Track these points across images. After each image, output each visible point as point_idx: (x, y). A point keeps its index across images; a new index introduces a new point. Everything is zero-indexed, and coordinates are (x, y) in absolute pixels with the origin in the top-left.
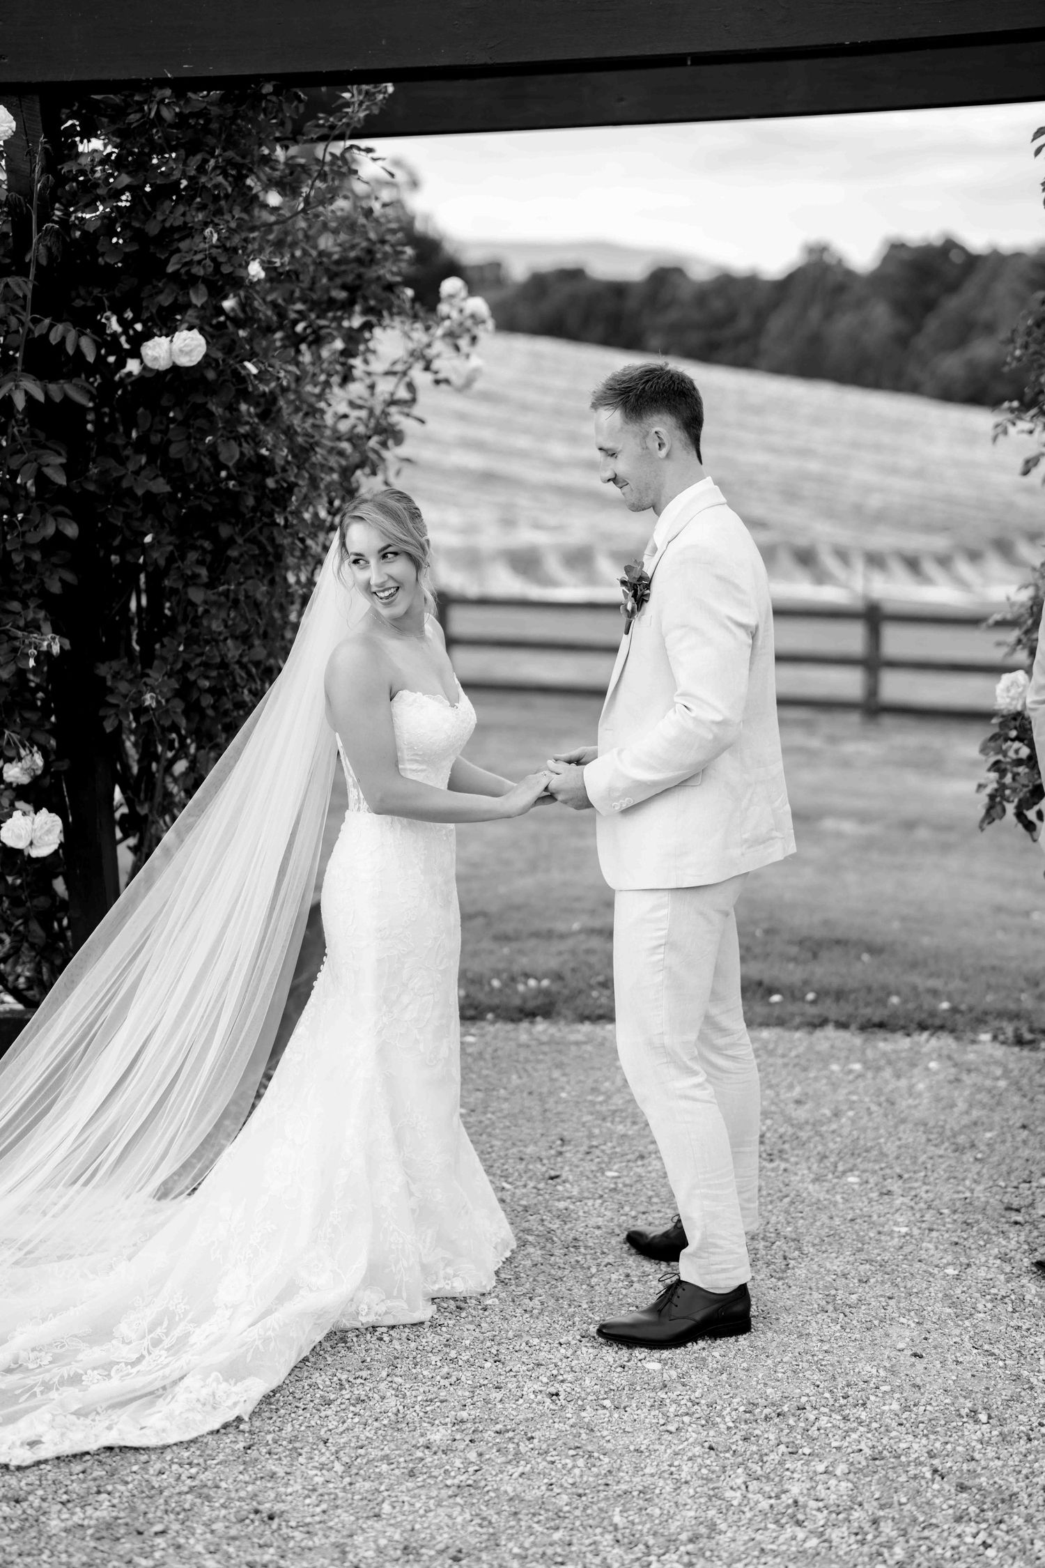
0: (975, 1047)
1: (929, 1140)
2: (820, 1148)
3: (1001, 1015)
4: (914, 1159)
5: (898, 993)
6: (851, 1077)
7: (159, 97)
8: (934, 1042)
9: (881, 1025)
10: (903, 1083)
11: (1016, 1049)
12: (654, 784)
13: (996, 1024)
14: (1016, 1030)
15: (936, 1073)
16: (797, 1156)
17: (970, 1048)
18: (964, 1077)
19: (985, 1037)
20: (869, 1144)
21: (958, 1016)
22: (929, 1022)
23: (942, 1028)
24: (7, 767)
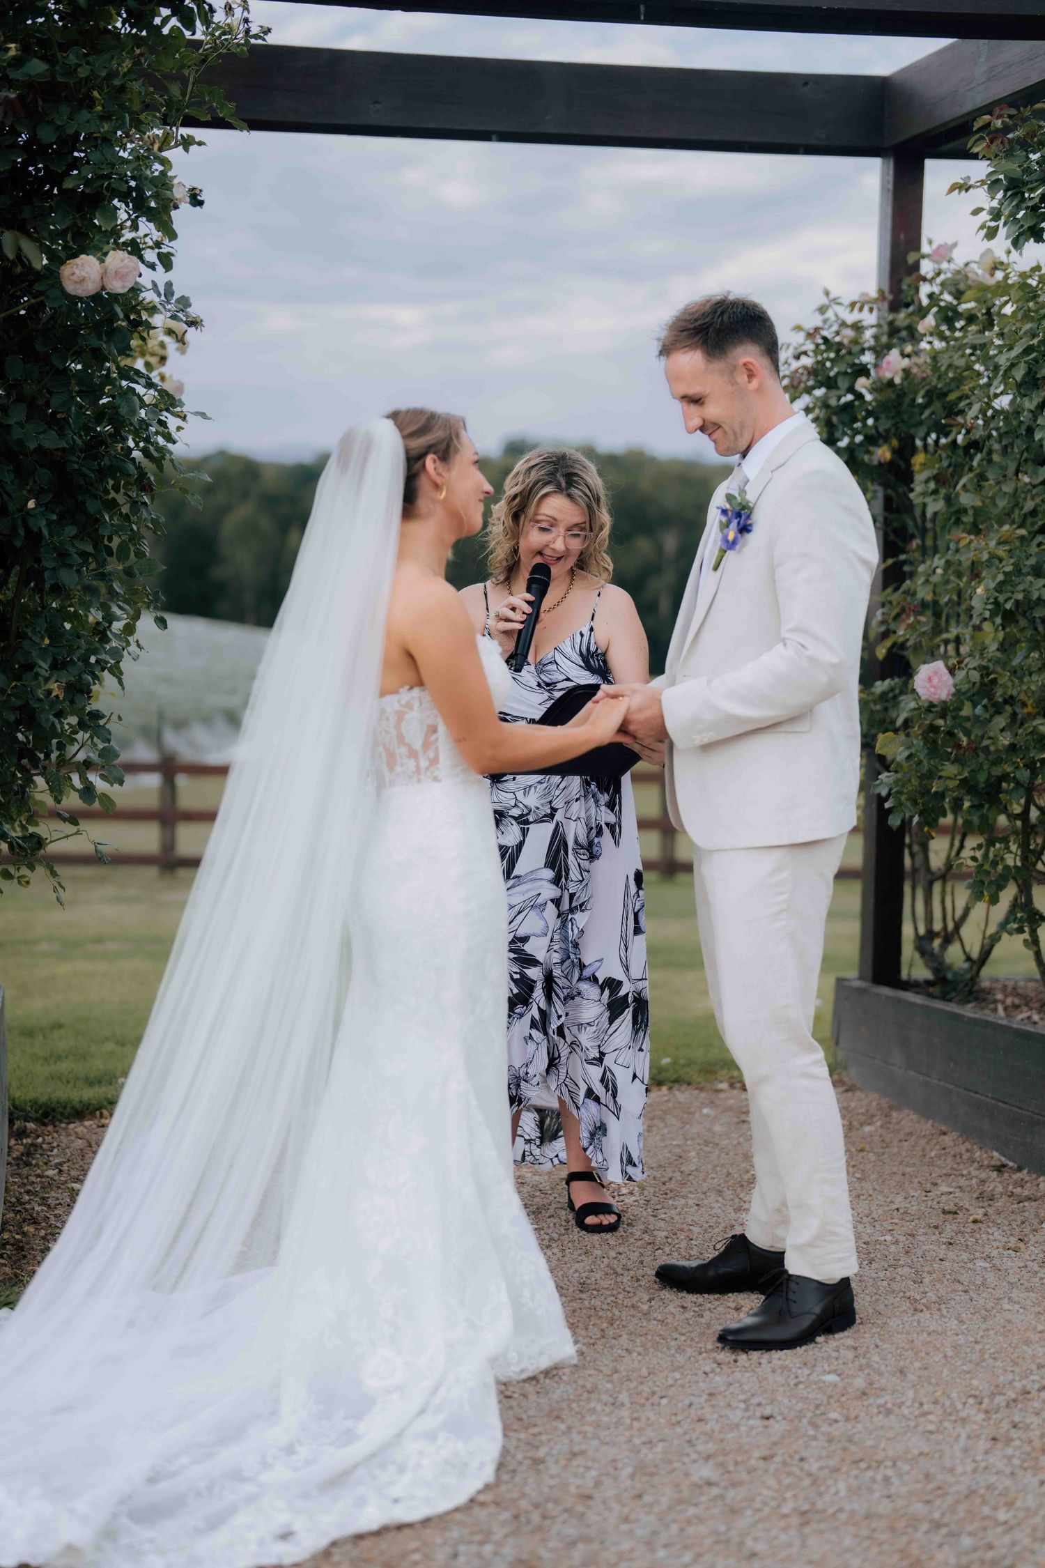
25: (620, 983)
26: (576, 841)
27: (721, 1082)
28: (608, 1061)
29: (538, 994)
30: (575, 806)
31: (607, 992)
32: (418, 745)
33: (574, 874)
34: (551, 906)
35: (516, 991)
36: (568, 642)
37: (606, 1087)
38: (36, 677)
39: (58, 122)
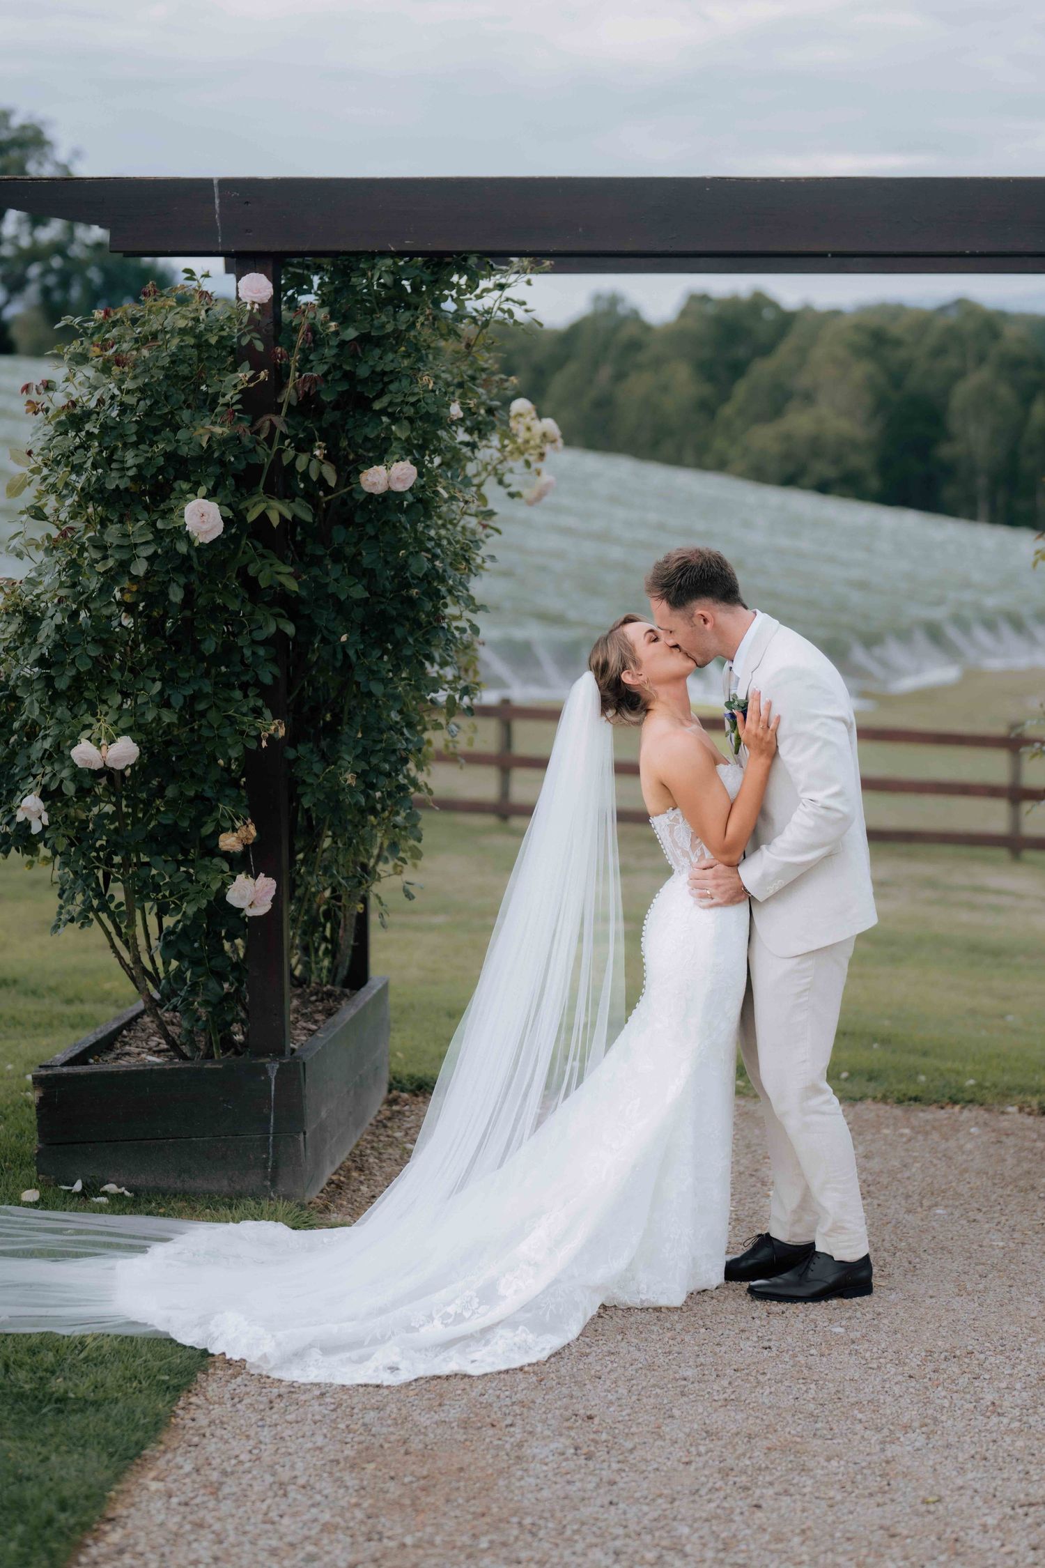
0: (1006, 1117)
1: (995, 1184)
2: (901, 1190)
3: (1022, 1090)
4: (987, 1198)
5: (924, 1073)
6: (904, 1139)
7: (379, 266)
8: (966, 1113)
9: (916, 1099)
10: (952, 1143)
13: (1020, 1097)
15: (979, 1136)
16: (884, 1195)
17: (1002, 1118)
18: (1004, 1138)
19: (1013, 1109)
20: (943, 1187)
21: (985, 1092)
22: (960, 1096)
23: (971, 1101)
24: (222, 837)
27: (1012, 1105)
38: (340, 767)
39: (371, 363)
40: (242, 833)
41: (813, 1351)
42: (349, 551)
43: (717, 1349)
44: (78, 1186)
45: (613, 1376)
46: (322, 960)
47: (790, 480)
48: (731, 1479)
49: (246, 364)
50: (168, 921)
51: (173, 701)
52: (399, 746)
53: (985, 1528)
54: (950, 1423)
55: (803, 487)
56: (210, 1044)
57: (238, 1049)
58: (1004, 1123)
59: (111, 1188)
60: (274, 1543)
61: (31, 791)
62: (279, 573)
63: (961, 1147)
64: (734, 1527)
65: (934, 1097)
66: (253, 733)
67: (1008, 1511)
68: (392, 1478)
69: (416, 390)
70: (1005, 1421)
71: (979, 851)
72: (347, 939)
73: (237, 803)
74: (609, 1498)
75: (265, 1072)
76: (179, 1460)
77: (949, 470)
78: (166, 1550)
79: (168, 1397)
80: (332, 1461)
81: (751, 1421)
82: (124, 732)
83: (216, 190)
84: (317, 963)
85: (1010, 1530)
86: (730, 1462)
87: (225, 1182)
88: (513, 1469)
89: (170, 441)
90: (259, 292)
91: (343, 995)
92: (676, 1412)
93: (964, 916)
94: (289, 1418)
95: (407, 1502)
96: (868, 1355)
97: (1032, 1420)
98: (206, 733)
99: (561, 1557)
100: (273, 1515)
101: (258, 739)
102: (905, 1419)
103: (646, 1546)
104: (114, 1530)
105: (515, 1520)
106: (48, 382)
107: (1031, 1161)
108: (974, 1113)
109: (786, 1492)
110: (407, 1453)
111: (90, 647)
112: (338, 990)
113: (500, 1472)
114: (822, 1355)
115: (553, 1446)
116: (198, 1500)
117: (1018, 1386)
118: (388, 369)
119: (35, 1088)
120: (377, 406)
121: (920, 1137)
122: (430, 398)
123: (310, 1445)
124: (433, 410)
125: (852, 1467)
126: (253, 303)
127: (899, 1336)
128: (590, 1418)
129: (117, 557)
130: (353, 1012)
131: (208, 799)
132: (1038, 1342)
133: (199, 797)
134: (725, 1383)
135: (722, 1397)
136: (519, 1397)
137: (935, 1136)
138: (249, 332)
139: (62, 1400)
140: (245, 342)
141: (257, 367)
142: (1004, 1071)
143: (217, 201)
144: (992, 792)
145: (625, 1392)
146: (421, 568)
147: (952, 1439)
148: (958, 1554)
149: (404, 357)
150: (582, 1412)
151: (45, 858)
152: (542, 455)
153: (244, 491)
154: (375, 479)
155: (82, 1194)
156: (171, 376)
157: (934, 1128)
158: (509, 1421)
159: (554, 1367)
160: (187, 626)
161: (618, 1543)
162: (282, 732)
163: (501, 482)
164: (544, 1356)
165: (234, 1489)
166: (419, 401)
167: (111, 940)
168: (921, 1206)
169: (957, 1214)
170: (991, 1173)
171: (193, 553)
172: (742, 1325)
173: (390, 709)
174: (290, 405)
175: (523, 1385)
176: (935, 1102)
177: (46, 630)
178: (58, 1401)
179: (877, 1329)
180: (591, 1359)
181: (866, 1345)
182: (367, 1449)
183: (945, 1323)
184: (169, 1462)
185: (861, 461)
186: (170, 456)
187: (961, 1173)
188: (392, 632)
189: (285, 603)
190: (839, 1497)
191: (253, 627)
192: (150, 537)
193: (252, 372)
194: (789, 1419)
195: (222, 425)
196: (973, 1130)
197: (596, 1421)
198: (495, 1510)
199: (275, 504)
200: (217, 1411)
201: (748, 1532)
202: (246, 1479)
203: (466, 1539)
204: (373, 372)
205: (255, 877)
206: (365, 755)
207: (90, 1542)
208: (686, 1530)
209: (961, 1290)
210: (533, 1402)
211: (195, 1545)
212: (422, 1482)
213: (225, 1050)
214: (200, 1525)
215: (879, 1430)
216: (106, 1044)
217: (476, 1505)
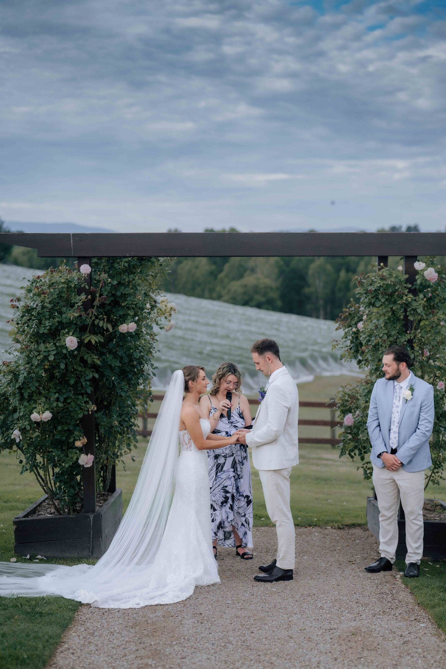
0: (327, 530)
1: (323, 549)
3: (332, 521)
4: (320, 553)
7: (124, 261)
8: (314, 529)
10: (309, 538)
11: (339, 530)
12: (260, 443)
13: (331, 524)
14: (338, 525)
15: (318, 536)
17: (325, 530)
18: (326, 536)
19: (330, 527)
21: (320, 522)
22: (312, 524)
23: (316, 525)
24: (76, 442)
25: (249, 496)
26: (239, 461)
28: (247, 516)
29: (230, 501)
30: (239, 452)
31: (246, 499)
32: (187, 442)
33: (239, 469)
34: (233, 478)
35: (224, 500)
36: (235, 411)
37: (247, 523)
38: (113, 419)
39: (121, 291)
40: (82, 441)
41: (267, 595)
42: (114, 350)
43: (238, 596)
44: (28, 557)
45: (207, 603)
46: (100, 484)
47: (246, 303)
48: (244, 626)
49: (83, 293)
50: (57, 470)
51: (60, 399)
52: (131, 412)
53: (318, 635)
54: (308, 612)
55: (251, 306)
56: (69, 510)
57: (78, 512)
58: (326, 532)
59: (39, 557)
60: (113, 646)
61: (16, 429)
62: (93, 358)
63: (312, 539)
64: (246, 637)
65: (303, 524)
66: (86, 409)
67: (325, 631)
68: (145, 630)
69: (136, 300)
70: (324, 611)
71: (320, 445)
72: (109, 476)
73: (80, 431)
74: (209, 632)
75: (89, 517)
76: (80, 628)
77: (308, 298)
78: (82, 648)
79: (72, 613)
80: (125, 626)
81: (249, 613)
82: (47, 409)
83: (71, 237)
84: (98, 485)
85: (325, 635)
86: (244, 623)
87: (76, 554)
88: (180, 626)
89: (59, 318)
90: (87, 270)
91: (108, 495)
92: (226, 612)
93: (315, 468)
94: (110, 617)
95: (150, 634)
96: (283, 596)
97: (332, 610)
98: (71, 409)
99: (197, 645)
100: (111, 640)
101: (88, 411)
102: (295, 611)
103: (221, 642)
104: (65, 644)
105: (182, 638)
106: (18, 298)
107: (335, 543)
108: (316, 529)
109: (260, 629)
110: (147, 624)
111: (35, 383)
112: (106, 493)
113: (176, 627)
114: (270, 596)
115: (191, 621)
116: (88, 637)
117: (328, 602)
118: (126, 293)
119: (14, 525)
120: (123, 305)
121: (299, 536)
122: (140, 303)
123: (118, 623)
124: (141, 306)
125: (279, 623)
126: (85, 274)
127: (293, 591)
128: (201, 614)
129: (44, 355)
130: (113, 500)
131: (71, 430)
132: (335, 591)
133: (69, 430)
134: (241, 604)
135: (240, 608)
136: (179, 609)
137: (304, 536)
138: (84, 283)
139: (41, 613)
140: (82, 286)
141: (87, 294)
142: (326, 516)
143: (72, 241)
144: (324, 423)
145: (211, 607)
146: (137, 356)
147: (309, 616)
148: (310, 641)
149: (131, 289)
150: (198, 612)
151: (14, 451)
152: (170, 315)
153: (83, 333)
154: (124, 328)
155: (30, 559)
156: (60, 297)
157: (303, 534)
158: (177, 615)
159: (188, 602)
160: (64, 375)
161: (213, 642)
162: (95, 409)
163: (157, 324)
164: (184, 599)
165: (98, 634)
166: (137, 303)
167: (37, 477)
168: (299, 556)
169: (311, 558)
170: (322, 546)
171: (67, 353)
172: (245, 589)
173: (128, 400)
174: (97, 306)
175: (180, 606)
176: (304, 526)
177: (21, 378)
178: (39, 613)
179: (286, 589)
180: (199, 599)
181: (283, 593)
182: (135, 623)
183: (307, 587)
184: (76, 628)
185: (274, 295)
186: (60, 323)
187: (312, 547)
188: (128, 376)
189: (95, 367)
190: (276, 630)
191: (85, 375)
192: (55, 348)
193: (86, 296)
194: (260, 612)
195: (76, 313)
196: (316, 534)
197: (203, 615)
198: (176, 635)
199: (93, 336)
200: (87, 616)
201: (250, 638)
202: (101, 632)
203: (169, 642)
204: (122, 294)
205: (87, 455)
206: (120, 415)
207: (59, 647)
208: (232, 639)
209: (312, 578)
210: (183, 610)
211: (90, 647)
212: (154, 630)
213: (74, 512)
214: (90, 642)
215: (287, 614)
216: (33, 511)
217: (170, 635)
